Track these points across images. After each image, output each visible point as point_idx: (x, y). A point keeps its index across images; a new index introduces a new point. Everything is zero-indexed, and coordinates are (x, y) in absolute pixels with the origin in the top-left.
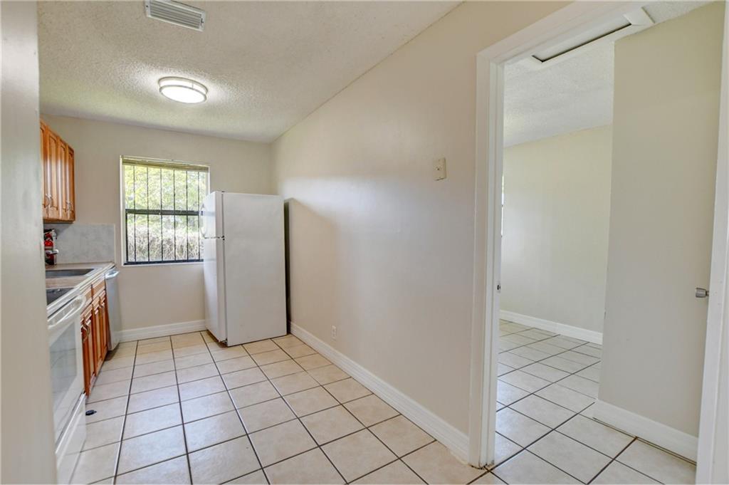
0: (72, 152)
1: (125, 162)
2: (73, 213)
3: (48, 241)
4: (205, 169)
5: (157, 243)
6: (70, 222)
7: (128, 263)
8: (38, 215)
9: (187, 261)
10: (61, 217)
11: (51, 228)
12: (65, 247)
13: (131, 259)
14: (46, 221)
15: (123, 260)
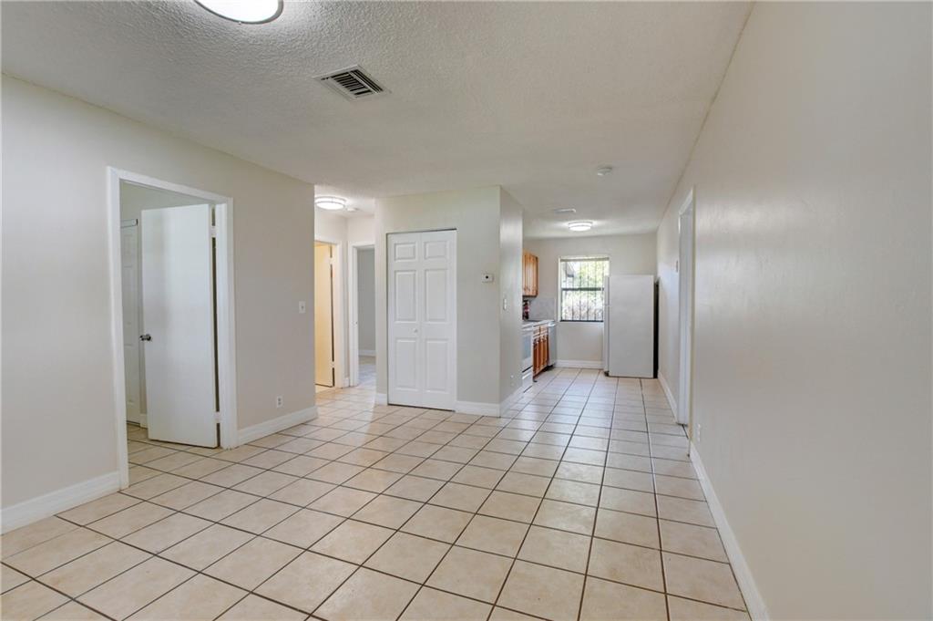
0: (537, 258)
1: (562, 260)
2: (537, 293)
3: (525, 307)
4: (608, 259)
5: (593, 311)
6: (535, 297)
7: (562, 321)
8: (521, 293)
9: (595, 321)
10: (531, 294)
11: (526, 300)
12: (532, 310)
13: (564, 318)
14: (524, 296)
15: (559, 319)
